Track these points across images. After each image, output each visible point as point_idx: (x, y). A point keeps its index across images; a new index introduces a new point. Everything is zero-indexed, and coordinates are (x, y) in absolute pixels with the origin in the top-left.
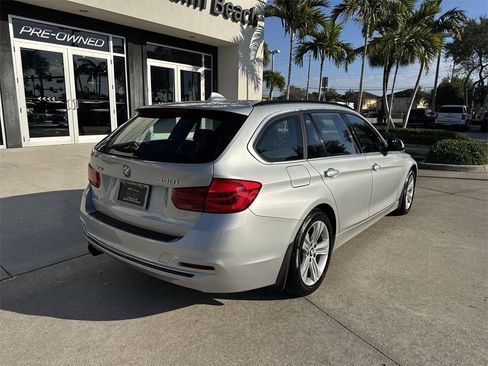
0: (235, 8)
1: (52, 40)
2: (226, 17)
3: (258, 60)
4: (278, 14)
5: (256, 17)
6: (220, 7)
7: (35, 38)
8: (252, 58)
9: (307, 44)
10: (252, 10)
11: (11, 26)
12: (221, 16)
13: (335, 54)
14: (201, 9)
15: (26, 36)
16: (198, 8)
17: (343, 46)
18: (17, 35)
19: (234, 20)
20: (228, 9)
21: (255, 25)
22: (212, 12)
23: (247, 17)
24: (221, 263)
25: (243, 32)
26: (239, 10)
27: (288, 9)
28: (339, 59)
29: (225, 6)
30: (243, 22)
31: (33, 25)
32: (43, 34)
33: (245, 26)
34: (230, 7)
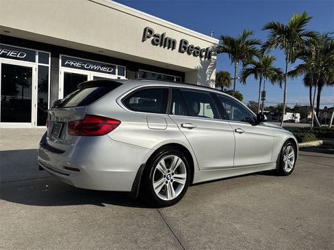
0: (196, 48)
1: (82, 68)
2: (189, 54)
3: (212, 80)
4: (225, 51)
5: (210, 53)
6: (185, 48)
7: (73, 67)
8: (208, 79)
9: (248, 70)
10: (207, 49)
11: (60, 61)
12: (186, 53)
13: (270, 75)
14: (172, 49)
15: (68, 66)
16: (170, 49)
17: (275, 70)
18: (63, 65)
19: (195, 55)
20: (190, 48)
21: (209, 58)
22: (180, 51)
23: (204, 54)
24: (83, 167)
25: (202, 63)
26: (198, 49)
27: (233, 47)
28: (273, 79)
29: (189, 47)
30: (201, 57)
31: (72, 60)
32: (78, 64)
33: (203, 59)
34: (192, 47)
